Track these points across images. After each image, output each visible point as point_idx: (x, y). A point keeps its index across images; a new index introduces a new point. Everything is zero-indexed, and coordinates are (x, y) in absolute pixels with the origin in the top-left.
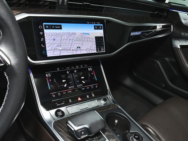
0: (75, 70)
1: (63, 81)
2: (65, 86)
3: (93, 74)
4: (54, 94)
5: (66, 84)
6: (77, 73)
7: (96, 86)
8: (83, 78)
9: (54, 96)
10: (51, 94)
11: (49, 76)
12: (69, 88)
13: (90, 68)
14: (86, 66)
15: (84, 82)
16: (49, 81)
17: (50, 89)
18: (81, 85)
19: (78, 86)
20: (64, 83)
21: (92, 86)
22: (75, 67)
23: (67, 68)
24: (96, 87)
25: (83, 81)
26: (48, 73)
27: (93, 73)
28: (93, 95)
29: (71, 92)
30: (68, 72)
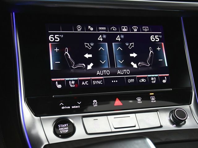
0: (117, 34)
1: (87, 56)
2: (89, 67)
3: (161, 50)
4: (60, 82)
5: (92, 64)
6: (122, 43)
7: (163, 78)
8: (134, 55)
9: (59, 86)
10: (53, 79)
11: (55, 39)
12: (98, 73)
13: (155, 35)
14: (146, 29)
15: (135, 66)
16: (54, 52)
17: (52, 68)
18: (128, 71)
19: (119, 72)
20: (88, 61)
21: (153, 77)
22: (119, 29)
23: (100, 28)
24: (164, 81)
25: (132, 63)
26: (54, 34)
27: (161, 47)
28: (153, 99)
29: (99, 82)
30: (100, 39)
